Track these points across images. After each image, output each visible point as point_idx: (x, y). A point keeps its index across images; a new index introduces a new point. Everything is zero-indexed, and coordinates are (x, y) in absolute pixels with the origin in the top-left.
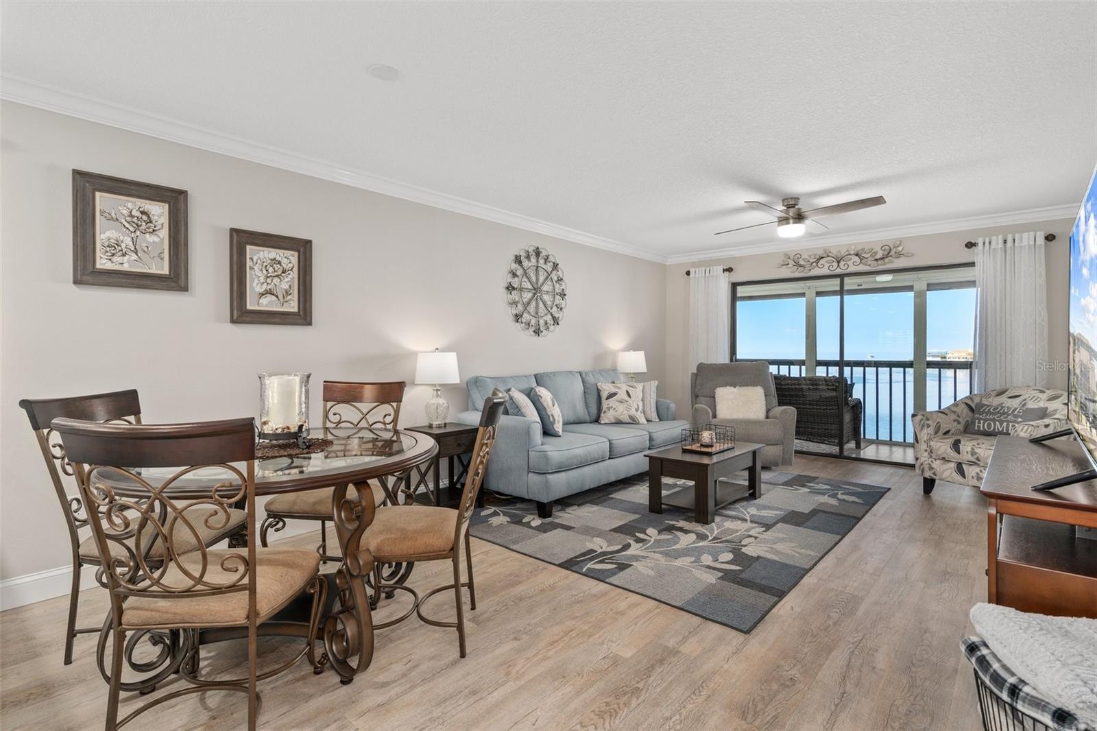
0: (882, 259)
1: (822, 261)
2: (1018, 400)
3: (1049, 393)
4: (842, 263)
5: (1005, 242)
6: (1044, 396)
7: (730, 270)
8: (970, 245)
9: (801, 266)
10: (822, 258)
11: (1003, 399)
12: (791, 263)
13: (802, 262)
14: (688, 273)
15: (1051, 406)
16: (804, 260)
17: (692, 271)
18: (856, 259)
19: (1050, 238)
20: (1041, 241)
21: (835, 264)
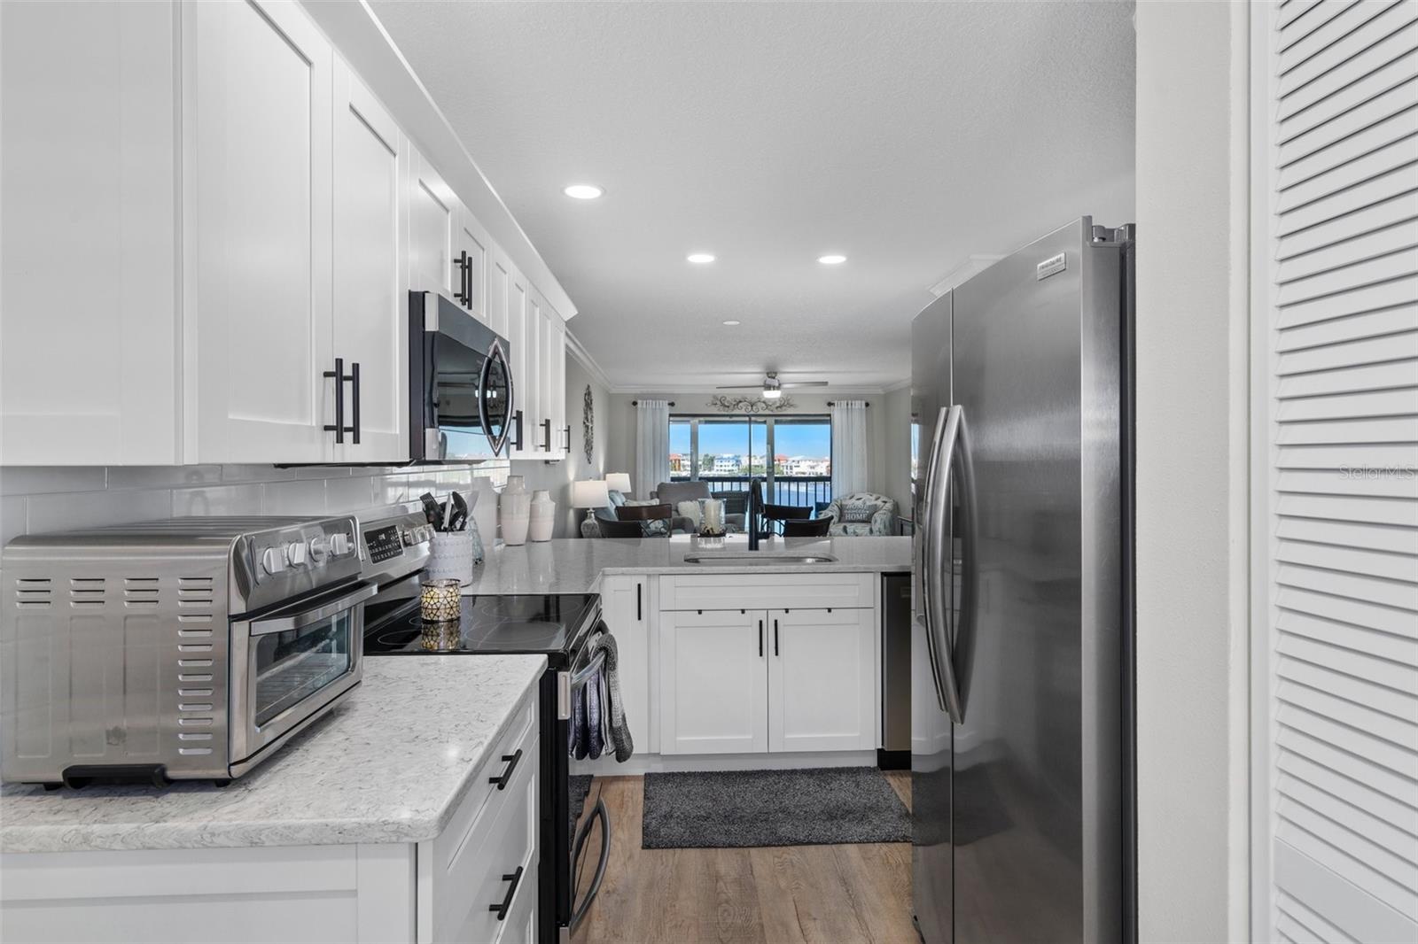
0: (780, 407)
1: (741, 404)
2: (861, 501)
3: (875, 496)
4: (754, 408)
5: (847, 404)
6: (873, 498)
7: (672, 404)
8: (830, 404)
9: (726, 406)
10: (740, 402)
11: (853, 500)
12: (718, 402)
13: (726, 404)
14: (635, 403)
15: (879, 503)
16: (728, 402)
17: (639, 402)
18: (764, 405)
19: (867, 405)
20: (864, 406)
21: (750, 408)
